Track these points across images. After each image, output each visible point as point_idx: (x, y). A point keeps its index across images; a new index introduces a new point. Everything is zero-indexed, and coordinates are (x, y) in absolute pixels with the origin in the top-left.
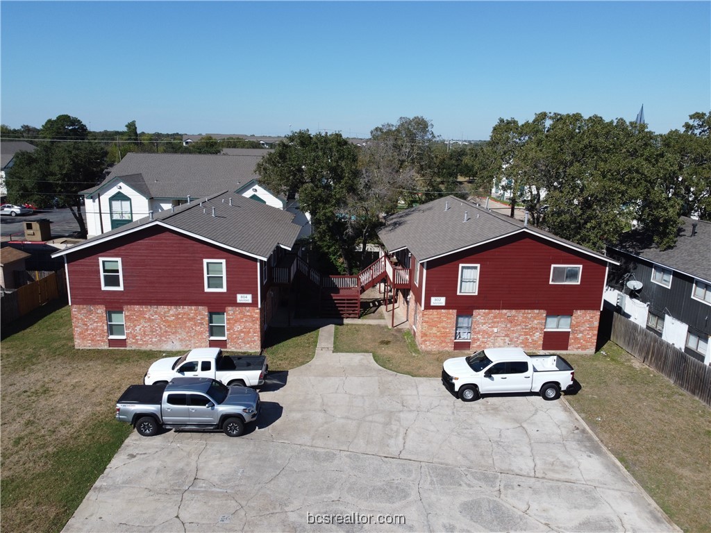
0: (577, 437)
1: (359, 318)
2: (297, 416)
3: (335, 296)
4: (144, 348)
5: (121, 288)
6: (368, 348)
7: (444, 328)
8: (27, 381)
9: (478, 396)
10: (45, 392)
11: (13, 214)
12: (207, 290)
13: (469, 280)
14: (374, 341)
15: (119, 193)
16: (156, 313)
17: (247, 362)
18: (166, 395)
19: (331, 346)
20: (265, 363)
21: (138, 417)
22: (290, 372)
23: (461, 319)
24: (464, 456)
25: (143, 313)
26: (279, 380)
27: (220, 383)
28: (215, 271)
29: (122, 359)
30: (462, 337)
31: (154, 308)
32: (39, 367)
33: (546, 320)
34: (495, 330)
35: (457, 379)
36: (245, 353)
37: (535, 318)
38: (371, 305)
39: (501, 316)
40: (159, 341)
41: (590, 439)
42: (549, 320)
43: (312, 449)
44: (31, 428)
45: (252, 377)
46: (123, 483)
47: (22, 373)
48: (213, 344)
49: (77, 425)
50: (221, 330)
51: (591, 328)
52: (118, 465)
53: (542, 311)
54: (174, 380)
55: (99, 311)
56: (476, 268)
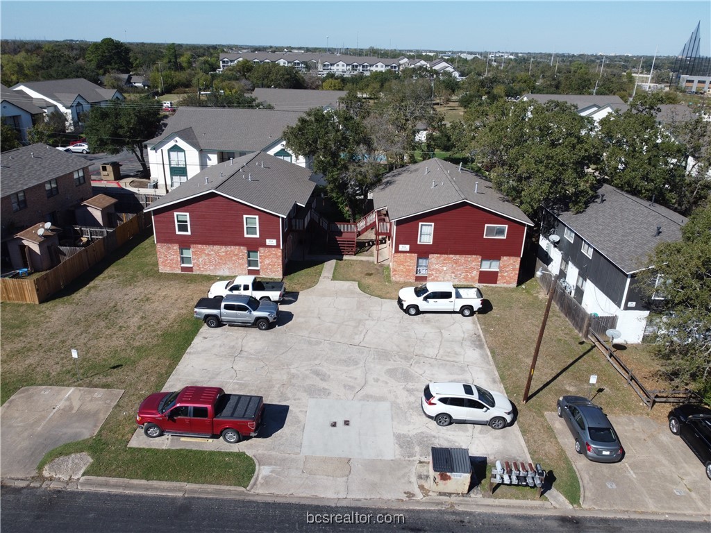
0: (473, 339)
1: (355, 255)
2: (301, 320)
3: (338, 238)
4: (204, 273)
5: (189, 233)
6: (356, 277)
7: (408, 266)
8: (135, 293)
9: (418, 312)
10: (147, 300)
11: (85, 152)
12: (246, 236)
13: (426, 234)
14: (362, 273)
15: (176, 145)
16: (212, 250)
17: (273, 285)
18: (223, 304)
19: (331, 276)
20: (284, 286)
21: (207, 316)
22: (300, 292)
23: (420, 260)
24: (398, 346)
25: (204, 250)
26: (293, 298)
27: (255, 299)
28: (251, 223)
29: (191, 280)
30: (422, 272)
31: (211, 247)
32: (140, 284)
33: (481, 262)
34: (445, 268)
35: (405, 301)
36: (271, 279)
37: (473, 261)
38: (367, 245)
39: (449, 259)
40: (215, 269)
41: (480, 340)
42: (484, 262)
43: (308, 339)
44: (144, 321)
45: (275, 295)
46: (202, 351)
47: (130, 287)
48: (250, 272)
49: (171, 320)
50: (255, 263)
51: (514, 269)
52: (197, 342)
53: (478, 256)
54: (227, 296)
55: (175, 248)
56: (431, 225)
